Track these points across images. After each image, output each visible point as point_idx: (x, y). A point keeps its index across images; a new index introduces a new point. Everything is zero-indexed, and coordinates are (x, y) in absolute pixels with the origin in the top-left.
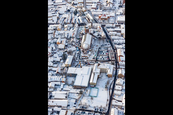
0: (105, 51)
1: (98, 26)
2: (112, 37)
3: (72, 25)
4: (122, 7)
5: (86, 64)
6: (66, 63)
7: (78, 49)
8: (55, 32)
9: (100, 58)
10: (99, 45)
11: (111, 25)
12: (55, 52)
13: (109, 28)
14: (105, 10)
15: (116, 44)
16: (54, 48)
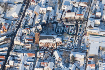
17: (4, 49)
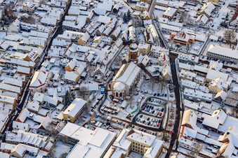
0: (157, 108)
1: (162, 54)
2: (183, 83)
3: (109, 40)
4: (226, 26)
5: (108, 124)
6: (66, 112)
7: (103, 90)
8: (70, 45)
9: (142, 119)
10: (150, 92)
11: (190, 57)
12: (55, 84)
13: (183, 62)
14: (189, 25)
15: (187, 97)
16: (57, 77)
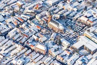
0: (73, 25)
2: (65, 14)
15: (72, 17)
17: (27, 17)
